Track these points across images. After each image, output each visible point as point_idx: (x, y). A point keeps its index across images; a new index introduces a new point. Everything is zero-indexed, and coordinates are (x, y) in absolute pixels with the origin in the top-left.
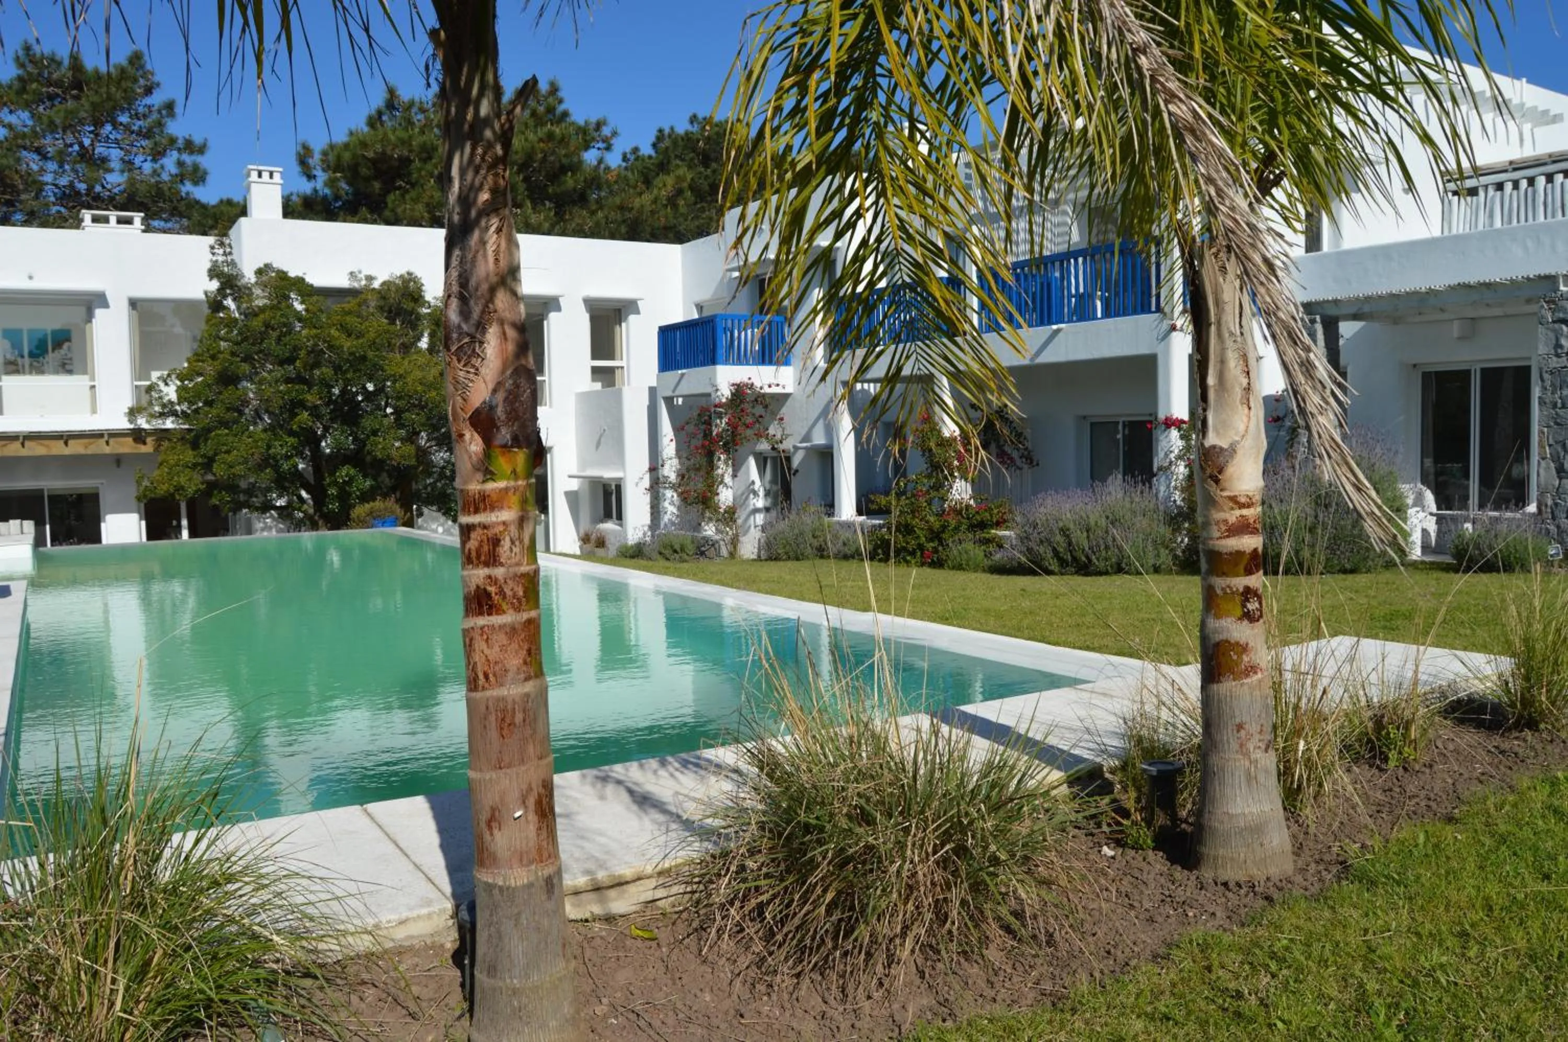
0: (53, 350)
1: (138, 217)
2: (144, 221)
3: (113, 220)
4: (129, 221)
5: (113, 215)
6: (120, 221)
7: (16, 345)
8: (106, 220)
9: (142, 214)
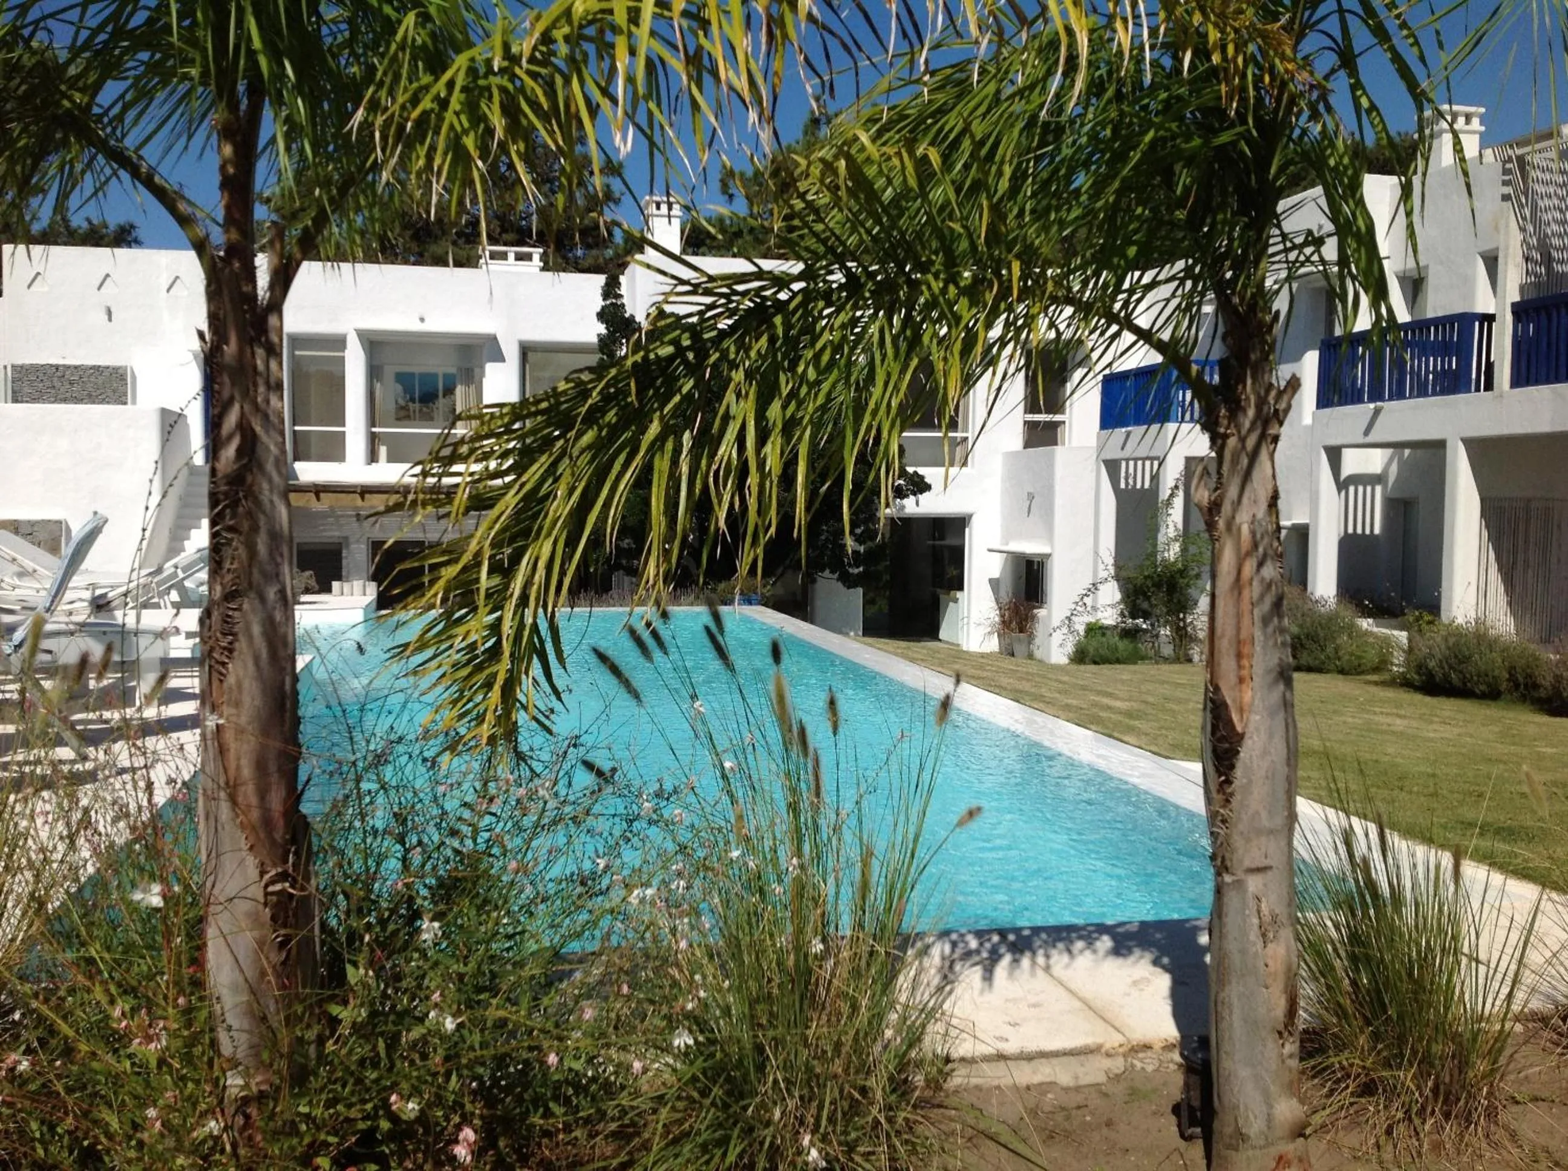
0: (444, 396)
1: (537, 252)
2: (544, 258)
3: (511, 256)
4: (528, 257)
5: (511, 251)
6: (520, 257)
7: (408, 389)
8: (503, 256)
9: (541, 250)
